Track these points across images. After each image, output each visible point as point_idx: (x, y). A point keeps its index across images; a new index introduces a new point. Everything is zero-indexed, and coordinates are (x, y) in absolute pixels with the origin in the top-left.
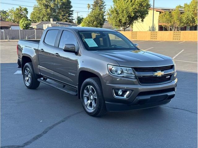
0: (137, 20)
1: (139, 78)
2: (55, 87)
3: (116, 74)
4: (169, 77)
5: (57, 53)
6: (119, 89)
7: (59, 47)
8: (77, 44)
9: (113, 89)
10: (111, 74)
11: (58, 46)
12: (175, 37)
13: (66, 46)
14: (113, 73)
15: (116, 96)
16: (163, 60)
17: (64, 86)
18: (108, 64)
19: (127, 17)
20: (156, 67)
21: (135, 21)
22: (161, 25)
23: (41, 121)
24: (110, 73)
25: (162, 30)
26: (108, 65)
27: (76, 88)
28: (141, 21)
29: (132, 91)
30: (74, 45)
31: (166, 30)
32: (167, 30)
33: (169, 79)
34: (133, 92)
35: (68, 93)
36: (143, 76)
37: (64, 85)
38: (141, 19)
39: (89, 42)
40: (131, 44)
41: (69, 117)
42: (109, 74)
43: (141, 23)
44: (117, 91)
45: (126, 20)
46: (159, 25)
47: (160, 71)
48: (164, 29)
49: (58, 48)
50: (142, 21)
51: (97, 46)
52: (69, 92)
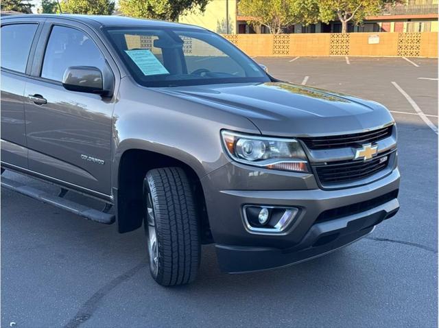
0: (190, 8)
1: (318, 169)
2: (37, 196)
3: (249, 160)
4: (385, 159)
5: (36, 96)
6: (258, 207)
7: (43, 76)
8: (106, 66)
9: (242, 206)
10: (235, 159)
11: (38, 74)
12: (277, 47)
13: (70, 75)
14: (241, 158)
15: (252, 228)
16: (371, 110)
17: (64, 192)
18: (222, 130)
19: (168, 4)
20: (356, 135)
21: (185, 11)
22: (245, 21)
23: (11, 323)
24: (232, 157)
25: (245, 33)
26: (223, 132)
27: (109, 199)
28: (199, 11)
29: (300, 208)
30: (99, 70)
31: (252, 31)
32: (255, 33)
33: (386, 165)
34: (303, 213)
35: (84, 216)
36: (328, 163)
37: (62, 189)
38: (199, 6)
39: (142, 60)
40: (252, 65)
41: (98, 297)
42: (230, 160)
43: (200, 16)
44: (253, 211)
45: (166, 8)
46: (238, 21)
47: (369, 145)
48: (247, 29)
49: (38, 78)
50: (202, 9)
51: (167, 72)
52: (85, 213)
